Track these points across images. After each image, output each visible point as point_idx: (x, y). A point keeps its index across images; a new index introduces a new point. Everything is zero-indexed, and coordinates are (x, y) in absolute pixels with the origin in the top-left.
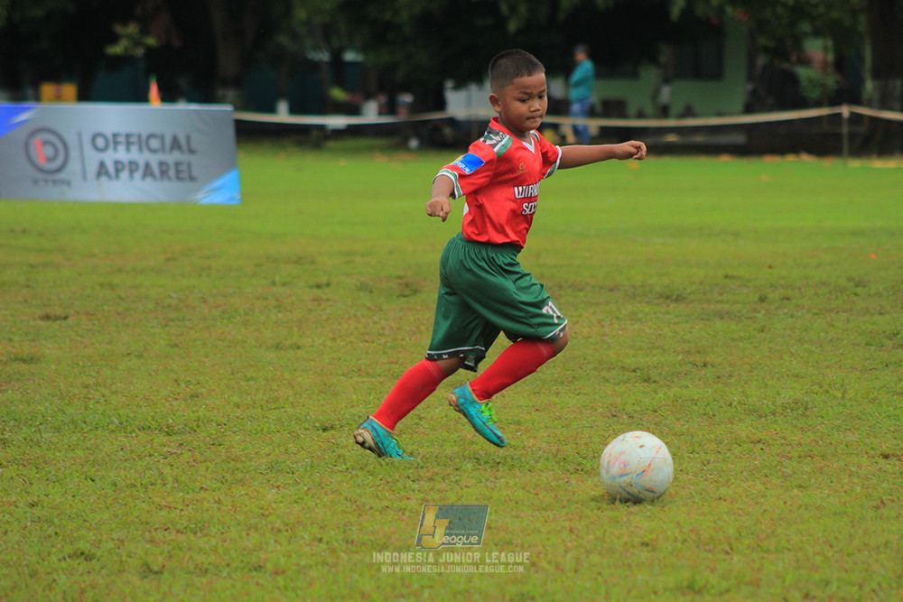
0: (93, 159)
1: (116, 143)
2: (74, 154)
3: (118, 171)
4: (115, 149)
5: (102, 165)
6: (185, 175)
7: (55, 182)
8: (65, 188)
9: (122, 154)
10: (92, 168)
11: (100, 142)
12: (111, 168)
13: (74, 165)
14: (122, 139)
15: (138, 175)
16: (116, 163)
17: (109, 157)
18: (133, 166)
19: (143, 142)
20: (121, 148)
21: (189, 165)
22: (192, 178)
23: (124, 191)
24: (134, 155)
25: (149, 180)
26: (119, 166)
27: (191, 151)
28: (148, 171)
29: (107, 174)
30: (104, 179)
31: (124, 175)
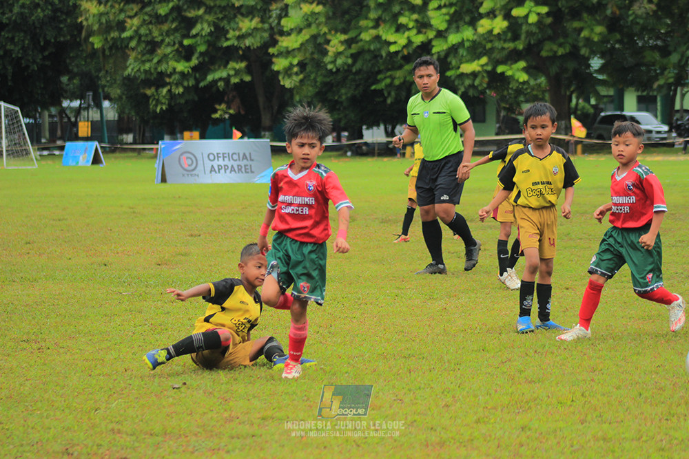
0: (208, 164)
1: (218, 157)
2: (200, 162)
3: (219, 170)
4: (218, 160)
5: (212, 166)
6: (249, 171)
7: (191, 175)
8: (196, 177)
9: (221, 162)
10: (208, 169)
11: (212, 157)
12: (217, 169)
13: (200, 167)
14: (221, 155)
15: (228, 171)
16: (218, 166)
17: (215, 164)
18: (226, 167)
19: (230, 157)
20: (221, 159)
21: (251, 166)
22: (252, 172)
23: (223, 178)
24: (227, 162)
25: (233, 173)
26: (220, 168)
27: (252, 160)
28: (233, 169)
29: (215, 170)
30: (213, 173)
31: (222, 171)
